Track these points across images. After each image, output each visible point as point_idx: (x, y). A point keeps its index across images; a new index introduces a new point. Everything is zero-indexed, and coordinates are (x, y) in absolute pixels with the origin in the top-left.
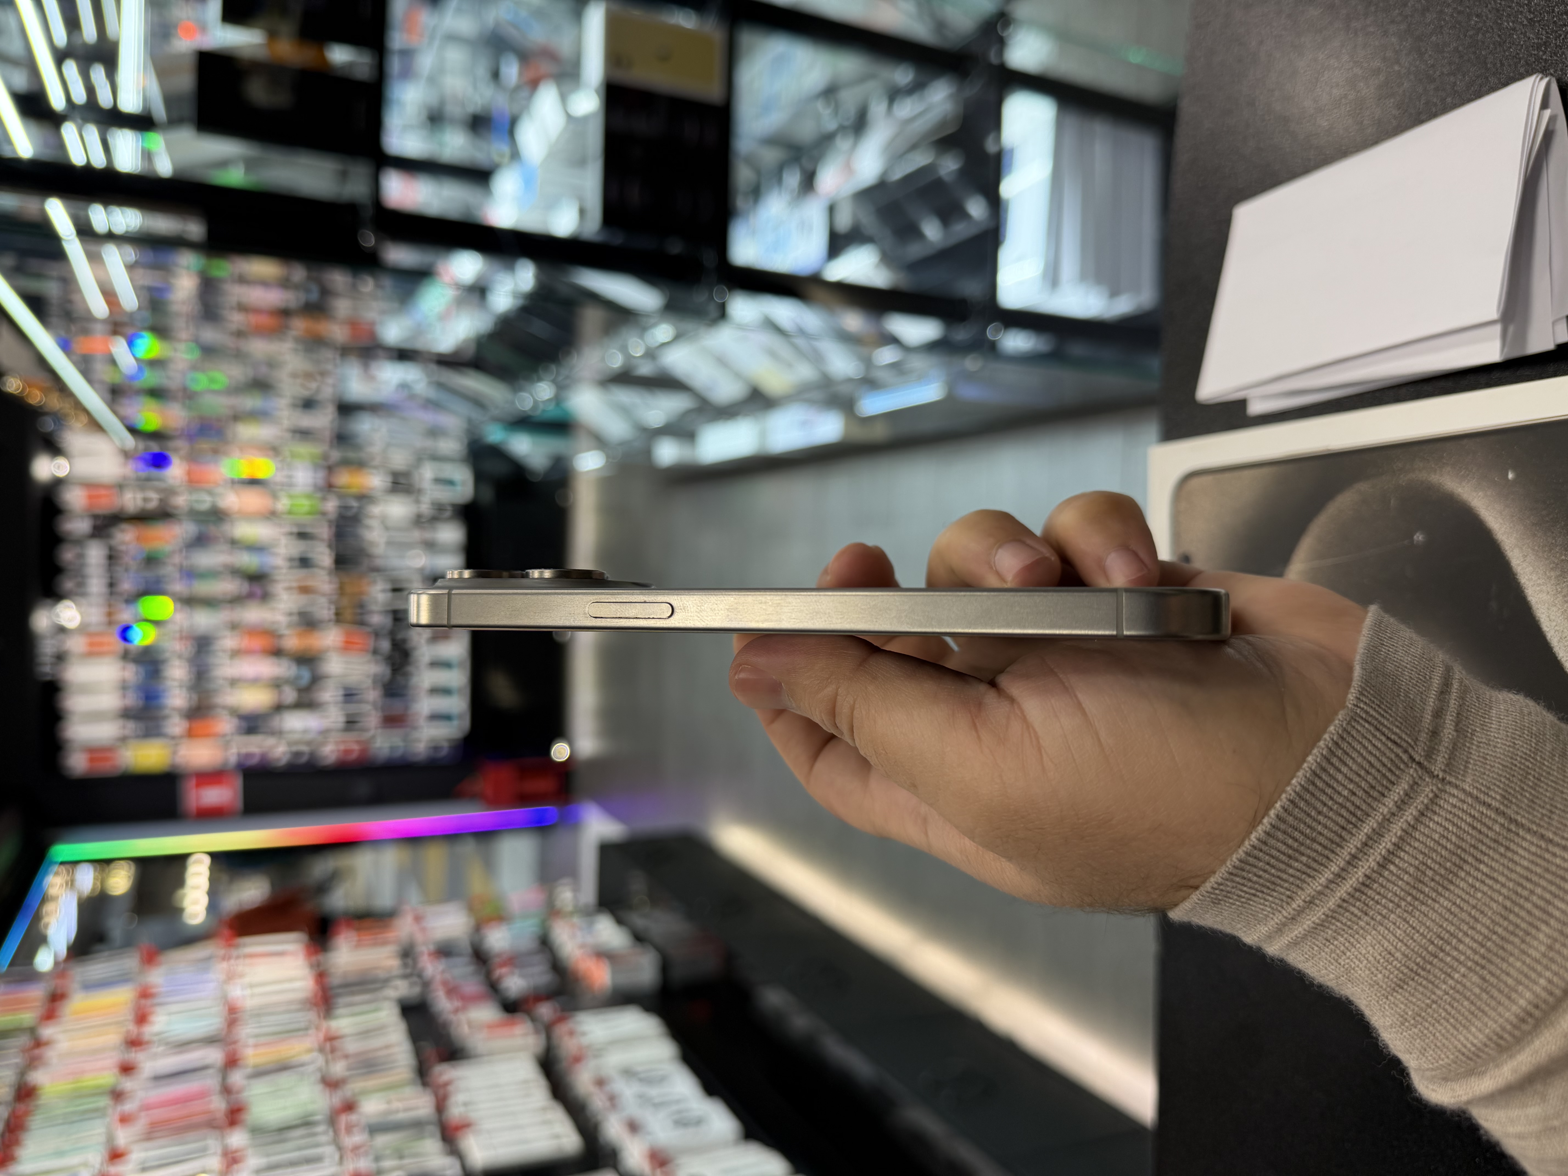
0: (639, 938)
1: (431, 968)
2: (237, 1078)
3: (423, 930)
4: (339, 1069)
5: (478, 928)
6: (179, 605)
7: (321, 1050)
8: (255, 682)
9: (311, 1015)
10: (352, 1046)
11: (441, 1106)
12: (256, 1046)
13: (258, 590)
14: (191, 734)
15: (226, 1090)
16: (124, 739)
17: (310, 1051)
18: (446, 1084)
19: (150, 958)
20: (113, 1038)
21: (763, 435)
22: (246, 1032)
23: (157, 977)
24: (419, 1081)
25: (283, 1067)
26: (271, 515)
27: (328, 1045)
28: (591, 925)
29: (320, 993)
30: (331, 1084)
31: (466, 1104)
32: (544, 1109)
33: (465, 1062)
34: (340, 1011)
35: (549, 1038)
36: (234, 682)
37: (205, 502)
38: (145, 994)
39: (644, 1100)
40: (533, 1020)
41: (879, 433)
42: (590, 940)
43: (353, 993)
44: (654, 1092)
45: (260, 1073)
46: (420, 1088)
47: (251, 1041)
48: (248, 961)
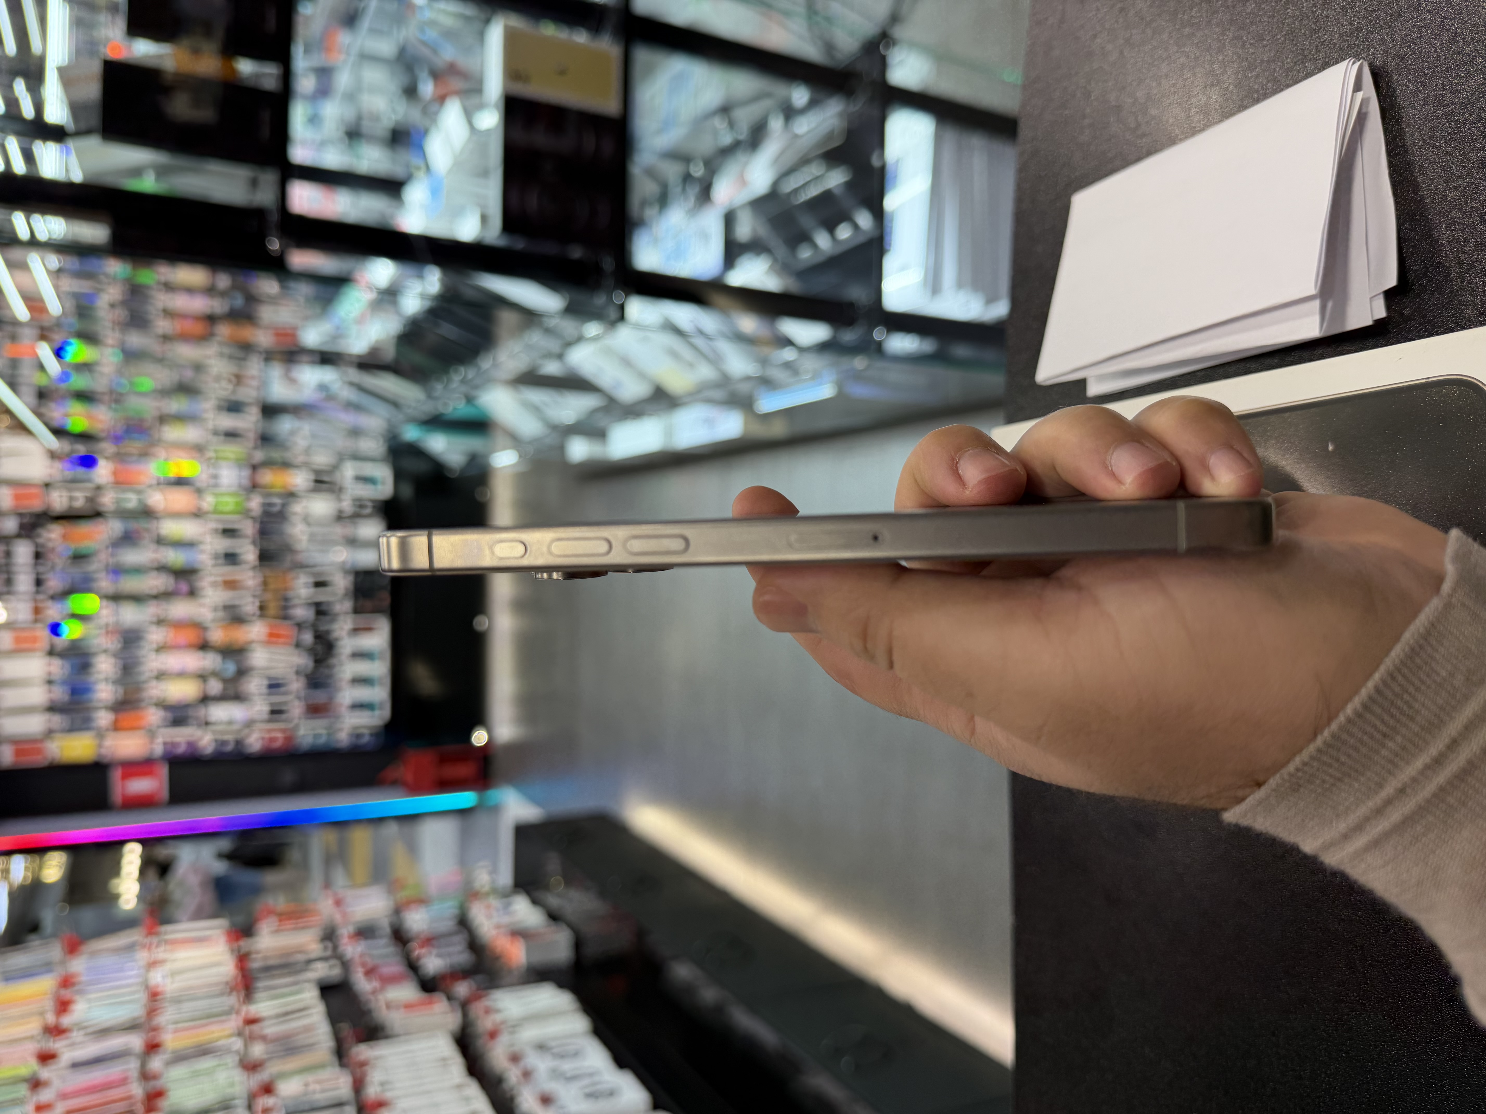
0: (554, 917)
1: (352, 950)
2: (156, 1063)
3: (344, 915)
4: (258, 1050)
5: (398, 911)
6: (105, 602)
7: (240, 1034)
8: (181, 675)
9: (232, 1000)
10: (270, 1029)
11: (358, 1085)
12: (176, 1031)
13: (184, 587)
14: (116, 727)
15: (145, 1076)
16: (49, 733)
17: (231, 1036)
18: (363, 1064)
19: (73, 948)
20: (33, 1027)
21: (669, 432)
22: (166, 1017)
23: (78, 965)
24: (337, 1063)
25: (203, 1051)
26: (197, 514)
27: (247, 1029)
28: (507, 906)
29: (240, 978)
30: (251, 1067)
31: (382, 1084)
32: (459, 1087)
33: (382, 1043)
34: (259, 995)
35: (465, 1015)
36: (161, 676)
37: (131, 501)
38: (67, 982)
39: (556, 1074)
40: (450, 998)
41: (778, 430)
42: (506, 920)
43: (273, 977)
44: (567, 1066)
45: (180, 1058)
46: (337, 1069)
47: (171, 1027)
48: (168, 947)
